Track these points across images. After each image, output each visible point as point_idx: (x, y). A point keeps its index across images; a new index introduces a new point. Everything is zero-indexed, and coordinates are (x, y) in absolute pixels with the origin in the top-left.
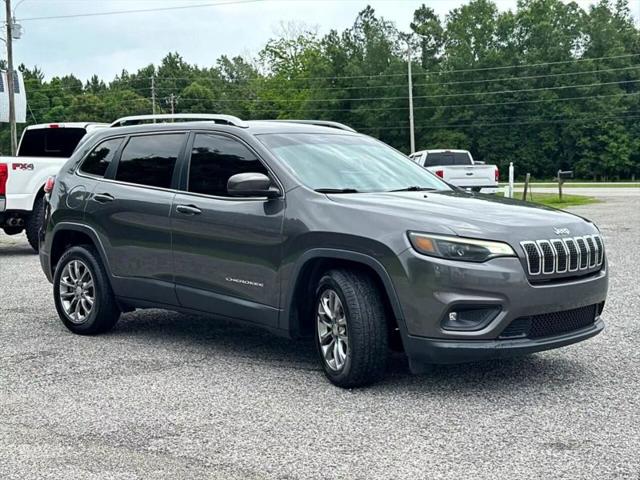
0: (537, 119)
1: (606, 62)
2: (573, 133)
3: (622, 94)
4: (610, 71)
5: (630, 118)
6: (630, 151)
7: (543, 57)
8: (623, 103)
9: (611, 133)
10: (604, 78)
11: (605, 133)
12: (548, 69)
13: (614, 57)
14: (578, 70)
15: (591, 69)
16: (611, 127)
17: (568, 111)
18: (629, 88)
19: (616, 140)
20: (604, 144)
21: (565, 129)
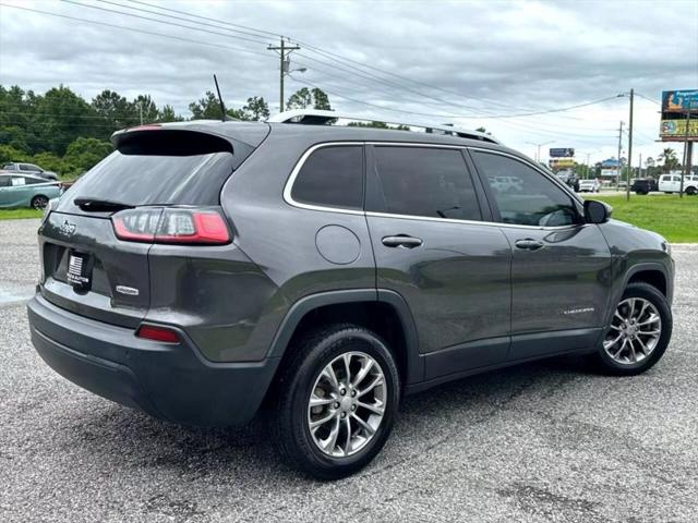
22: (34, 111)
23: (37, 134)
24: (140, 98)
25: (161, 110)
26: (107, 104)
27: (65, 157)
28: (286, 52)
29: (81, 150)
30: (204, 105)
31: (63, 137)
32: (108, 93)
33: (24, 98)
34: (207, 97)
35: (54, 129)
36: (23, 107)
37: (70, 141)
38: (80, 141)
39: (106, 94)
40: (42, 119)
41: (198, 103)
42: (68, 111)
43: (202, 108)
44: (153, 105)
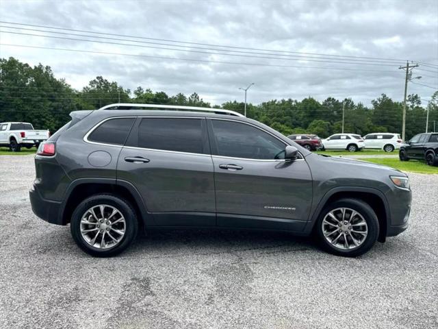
0: (13, 110)
1: (43, 90)
2: (31, 117)
3: (50, 103)
4: (45, 93)
5: (54, 112)
6: (55, 125)
7: (15, 84)
8: (51, 106)
9: (47, 117)
10: (43, 96)
11: (44, 117)
12: (18, 90)
13: (46, 88)
14: (30, 91)
15: (36, 91)
16: (47, 115)
17: (27, 108)
18: (53, 101)
19: (49, 120)
20: (44, 122)
21: (27, 115)
22: (296, 109)
23: (297, 119)
24: (346, 100)
25: (357, 105)
26: (330, 104)
27: (308, 130)
28: (409, 69)
29: (315, 126)
30: (379, 100)
31: (307, 120)
32: (330, 98)
33: (293, 104)
34: (382, 97)
35: (304, 117)
36: (292, 108)
37: (310, 122)
38: (315, 122)
39: (329, 99)
40: (299, 113)
41: (376, 100)
42: (311, 108)
43: (378, 102)
44: (353, 103)
